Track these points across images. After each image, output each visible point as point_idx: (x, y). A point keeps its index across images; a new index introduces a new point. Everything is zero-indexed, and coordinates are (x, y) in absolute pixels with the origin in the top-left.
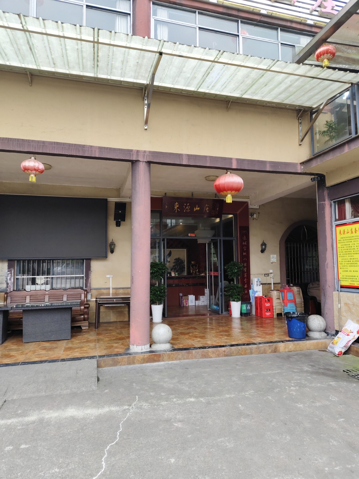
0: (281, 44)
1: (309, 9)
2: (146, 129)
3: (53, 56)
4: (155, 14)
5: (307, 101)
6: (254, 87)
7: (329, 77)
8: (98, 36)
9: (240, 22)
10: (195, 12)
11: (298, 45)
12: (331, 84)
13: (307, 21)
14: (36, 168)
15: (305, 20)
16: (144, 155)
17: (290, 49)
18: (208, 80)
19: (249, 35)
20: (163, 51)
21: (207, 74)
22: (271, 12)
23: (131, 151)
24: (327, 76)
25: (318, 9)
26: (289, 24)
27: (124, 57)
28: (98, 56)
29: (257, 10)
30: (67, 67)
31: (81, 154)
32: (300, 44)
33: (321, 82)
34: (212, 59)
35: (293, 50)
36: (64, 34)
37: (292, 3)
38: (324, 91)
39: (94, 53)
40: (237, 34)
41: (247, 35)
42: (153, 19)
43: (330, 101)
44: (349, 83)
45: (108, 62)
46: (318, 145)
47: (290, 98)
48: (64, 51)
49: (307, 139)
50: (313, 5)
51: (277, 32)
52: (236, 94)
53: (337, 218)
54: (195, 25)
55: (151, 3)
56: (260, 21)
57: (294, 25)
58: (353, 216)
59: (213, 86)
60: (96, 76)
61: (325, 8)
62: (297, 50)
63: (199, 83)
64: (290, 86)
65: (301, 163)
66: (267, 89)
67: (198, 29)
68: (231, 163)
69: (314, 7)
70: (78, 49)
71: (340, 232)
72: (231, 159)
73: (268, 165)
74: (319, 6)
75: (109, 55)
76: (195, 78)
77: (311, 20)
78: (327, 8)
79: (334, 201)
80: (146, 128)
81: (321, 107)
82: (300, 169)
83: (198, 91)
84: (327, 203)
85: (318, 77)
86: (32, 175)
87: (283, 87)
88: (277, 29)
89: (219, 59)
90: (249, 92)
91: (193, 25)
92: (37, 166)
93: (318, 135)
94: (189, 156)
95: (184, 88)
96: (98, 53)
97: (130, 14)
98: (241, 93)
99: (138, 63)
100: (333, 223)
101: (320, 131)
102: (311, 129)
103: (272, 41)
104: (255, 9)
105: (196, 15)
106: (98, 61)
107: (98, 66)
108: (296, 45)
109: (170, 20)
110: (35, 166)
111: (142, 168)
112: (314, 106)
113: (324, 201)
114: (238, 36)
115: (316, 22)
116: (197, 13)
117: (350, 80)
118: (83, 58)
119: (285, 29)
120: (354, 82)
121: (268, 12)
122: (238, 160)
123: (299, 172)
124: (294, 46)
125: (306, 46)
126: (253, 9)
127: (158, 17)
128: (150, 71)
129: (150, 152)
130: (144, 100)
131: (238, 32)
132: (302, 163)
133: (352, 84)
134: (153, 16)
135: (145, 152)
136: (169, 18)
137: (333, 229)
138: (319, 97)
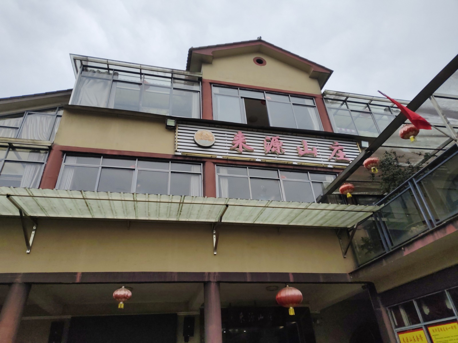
0: (312, 182)
1: (327, 158)
2: (215, 255)
3: (149, 211)
4: (218, 172)
5: (341, 224)
6: (298, 218)
7: (354, 209)
8: (184, 199)
9: (279, 170)
10: (246, 168)
11: (325, 182)
12: (356, 214)
13: (327, 166)
14: (125, 296)
15: (326, 166)
16: (215, 276)
17: (320, 185)
18: (262, 216)
19: (287, 178)
20: (229, 203)
21: (261, 213)
22: (301, 163)
23: (204, 273)
24: (352, 208)
25: (334, 158)
26: (315, 169)
27: (200, 208)
28: (181, 209)
29: (290, 163)
30: (158, 216)
31: (163, 280)
32: (326, 181)
33: (347, 213)
34: (264, 206)
35: (321, 185)
36: (160, 200)
37: (314, 156)
38: (353, 217)
39: (179, 208)
40: (278, 179)
41: (286, 179)
42: (217, 176)
43: (360, 223)
44: (371, 212)
45: (188, 212)
46: (360, 257)
47: (328, 222)
48: (158, 208)
49: (349, 252)
50: (330, 156)
51: (308, 175)
52: (285, 223)
53: (397, 324)
54: (247, 176)
55: (216, 165)
56: (294, 169)
57: (319, 169)
58: (411, 323)
59: (266, 220)
60: (177, 220)
61: (339, 157)
62: (325, 185)
63: (255, 218)
64: (325, 216)
65: (349, 274)
66: (307, 219)
67: (249, 178)
68: (289, 278)
69: (331, 157)
70: (168, 207)
71: (404, 340)
72: (287, 274)
73: (321, 277)
74: (335, 156)
75: (189, 208)
76: (252, 216)
77: (331, 165)
78: (340, 157)
79: (389, 307)
80: (215, 253)
81: (355, 227)
82: (350, 279)
83: (255, 223)
84: (382, 309)
85: (345, 210)
86: (121, 303)
87: (319, 217)
88: (307, 173)
89: (269, 205)
90: (294, 221)
91: (246, 176)
92: (126, 295)
93: (358, 249)
94: (252, 274)
95: (244, 222)
96: (182, 207)
97: (201, 174)
98: (288, 222)
99: (210, 210)
100: (395, 330)
101: (359, 245)
102: (351, 244)
103: (305, 181)
104: (289, 163)
105: (247, 169)
106: (181, 211)
107: (180, 214)
108: (323, 182)
109: (228, 175)
110: (125, 294)
111: (213, 287)
112: (349, 227)
113: (379, 307)
114: (279, 180)
115: (334, 166)
116: (248, 168)
117: (371, 210)
118: (170, 211)
119: (312, 172)
120: (374, 211)
121: (298, 163)
122: (294, 274)
123: (350, 281)
124: (322, 182)
125: (332, 182)
126: (287, 163)
127: (221, 174)
128: (218, 214)
129: (219, 273)
130: (213, 232)
131: (279, 178)
132: (351, 274)
133: (373, 212)
134: (217, 173)
135: (215, 273)
136: (228, 174)
137: (396, 337)
138: (350, 221)
